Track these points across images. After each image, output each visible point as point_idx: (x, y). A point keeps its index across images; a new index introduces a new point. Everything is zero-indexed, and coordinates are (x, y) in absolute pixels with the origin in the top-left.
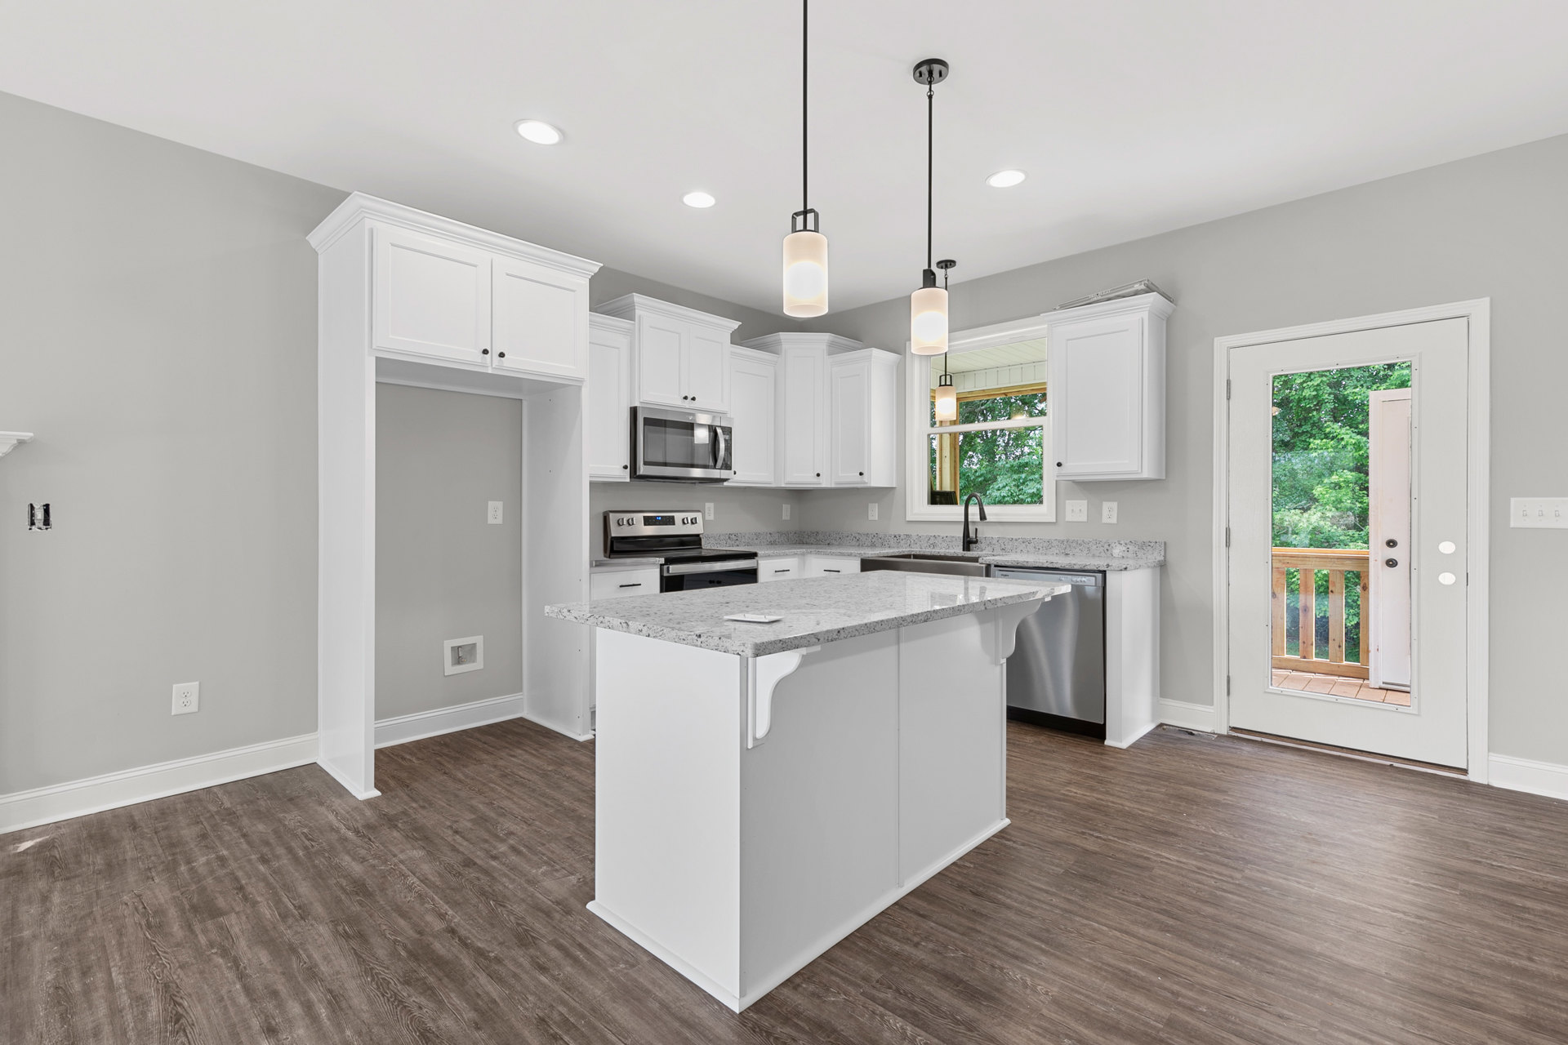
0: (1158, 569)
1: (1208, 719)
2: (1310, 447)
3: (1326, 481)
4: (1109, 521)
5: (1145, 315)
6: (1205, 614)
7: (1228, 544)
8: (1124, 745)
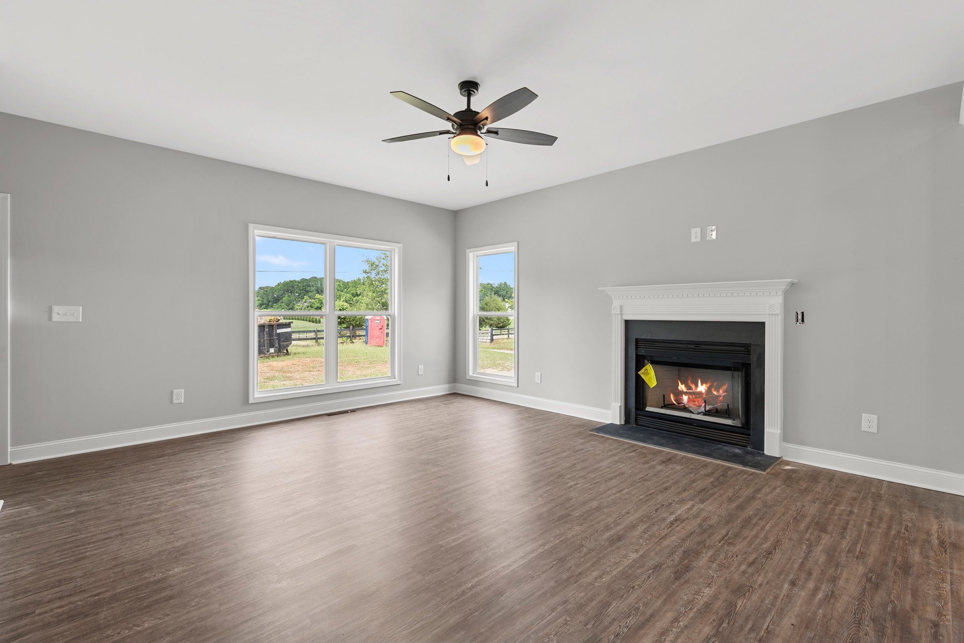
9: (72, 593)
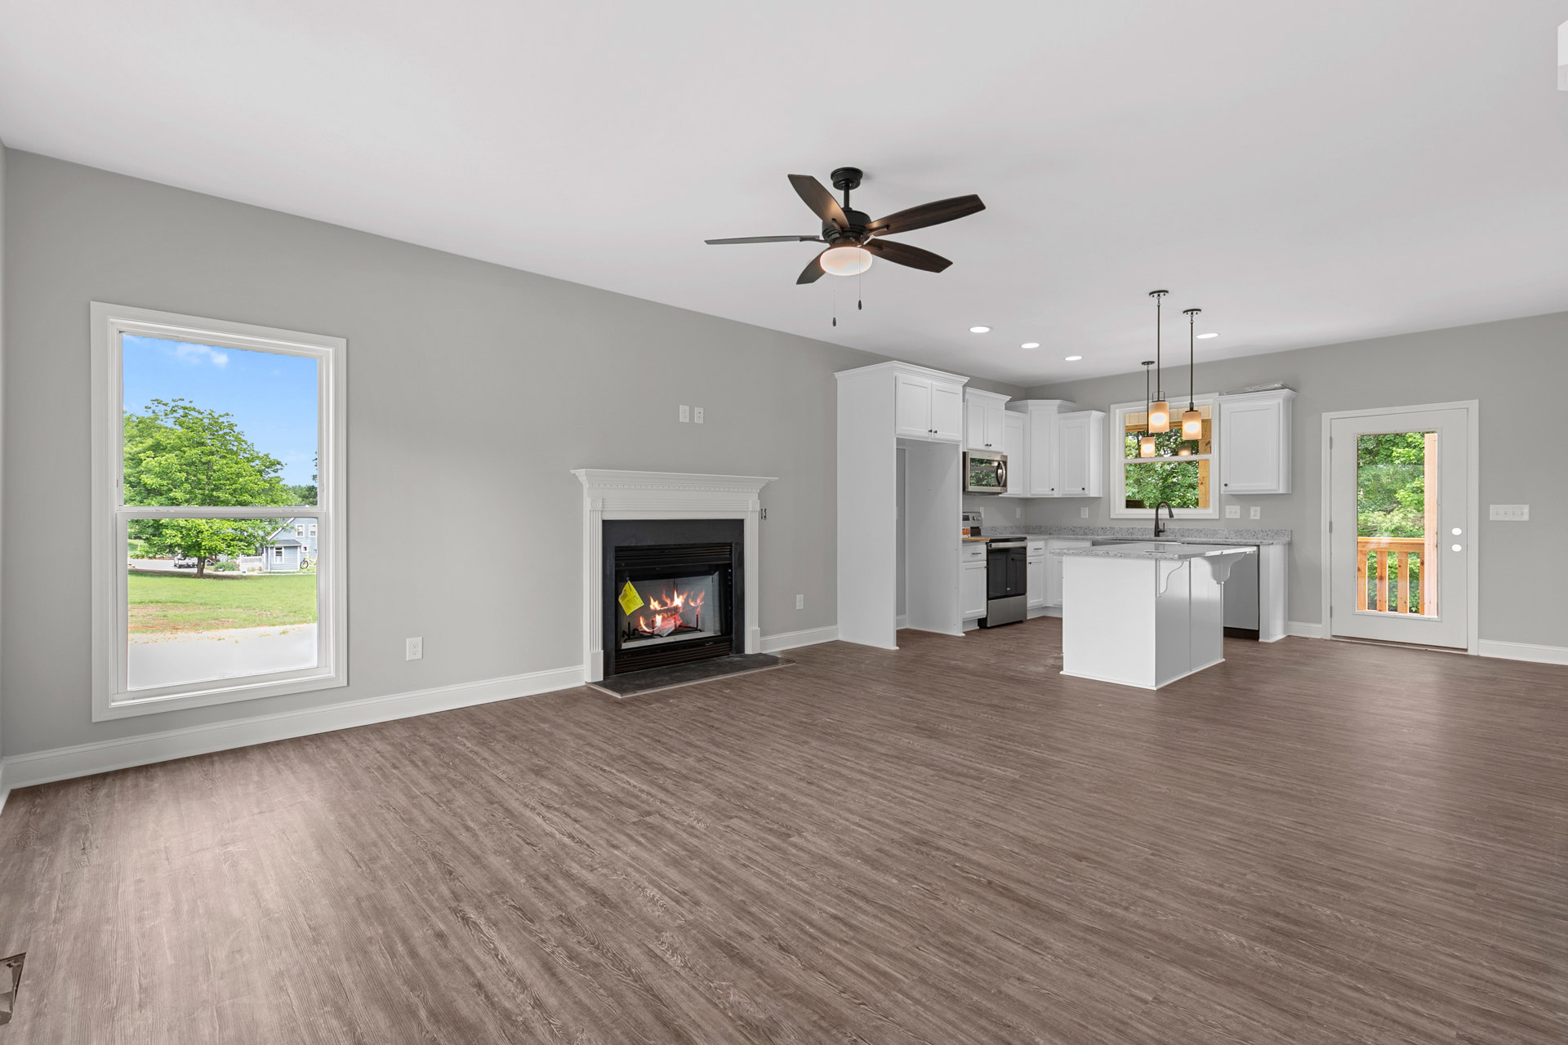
0: (1287, 546)
1: (1317, 631)
2: (1393, 455)
3: (1408, 486)
4: (1256, 518)
5: (1281, 401)
6: (1317, 571)
7: (1331, 531)
8: (1272, 640)
9: (1391, 1023)
